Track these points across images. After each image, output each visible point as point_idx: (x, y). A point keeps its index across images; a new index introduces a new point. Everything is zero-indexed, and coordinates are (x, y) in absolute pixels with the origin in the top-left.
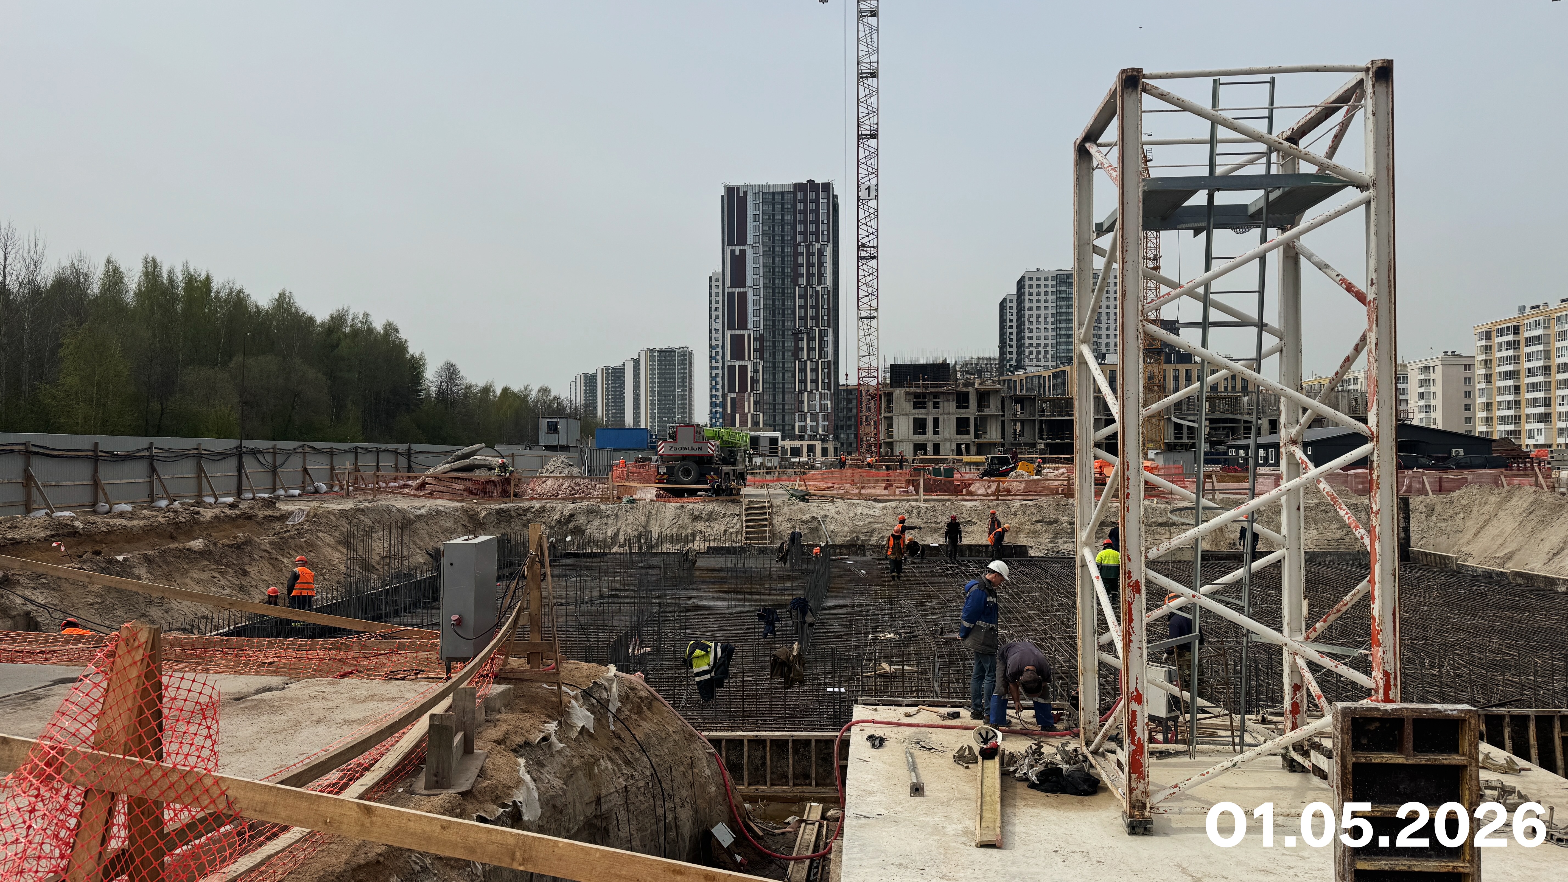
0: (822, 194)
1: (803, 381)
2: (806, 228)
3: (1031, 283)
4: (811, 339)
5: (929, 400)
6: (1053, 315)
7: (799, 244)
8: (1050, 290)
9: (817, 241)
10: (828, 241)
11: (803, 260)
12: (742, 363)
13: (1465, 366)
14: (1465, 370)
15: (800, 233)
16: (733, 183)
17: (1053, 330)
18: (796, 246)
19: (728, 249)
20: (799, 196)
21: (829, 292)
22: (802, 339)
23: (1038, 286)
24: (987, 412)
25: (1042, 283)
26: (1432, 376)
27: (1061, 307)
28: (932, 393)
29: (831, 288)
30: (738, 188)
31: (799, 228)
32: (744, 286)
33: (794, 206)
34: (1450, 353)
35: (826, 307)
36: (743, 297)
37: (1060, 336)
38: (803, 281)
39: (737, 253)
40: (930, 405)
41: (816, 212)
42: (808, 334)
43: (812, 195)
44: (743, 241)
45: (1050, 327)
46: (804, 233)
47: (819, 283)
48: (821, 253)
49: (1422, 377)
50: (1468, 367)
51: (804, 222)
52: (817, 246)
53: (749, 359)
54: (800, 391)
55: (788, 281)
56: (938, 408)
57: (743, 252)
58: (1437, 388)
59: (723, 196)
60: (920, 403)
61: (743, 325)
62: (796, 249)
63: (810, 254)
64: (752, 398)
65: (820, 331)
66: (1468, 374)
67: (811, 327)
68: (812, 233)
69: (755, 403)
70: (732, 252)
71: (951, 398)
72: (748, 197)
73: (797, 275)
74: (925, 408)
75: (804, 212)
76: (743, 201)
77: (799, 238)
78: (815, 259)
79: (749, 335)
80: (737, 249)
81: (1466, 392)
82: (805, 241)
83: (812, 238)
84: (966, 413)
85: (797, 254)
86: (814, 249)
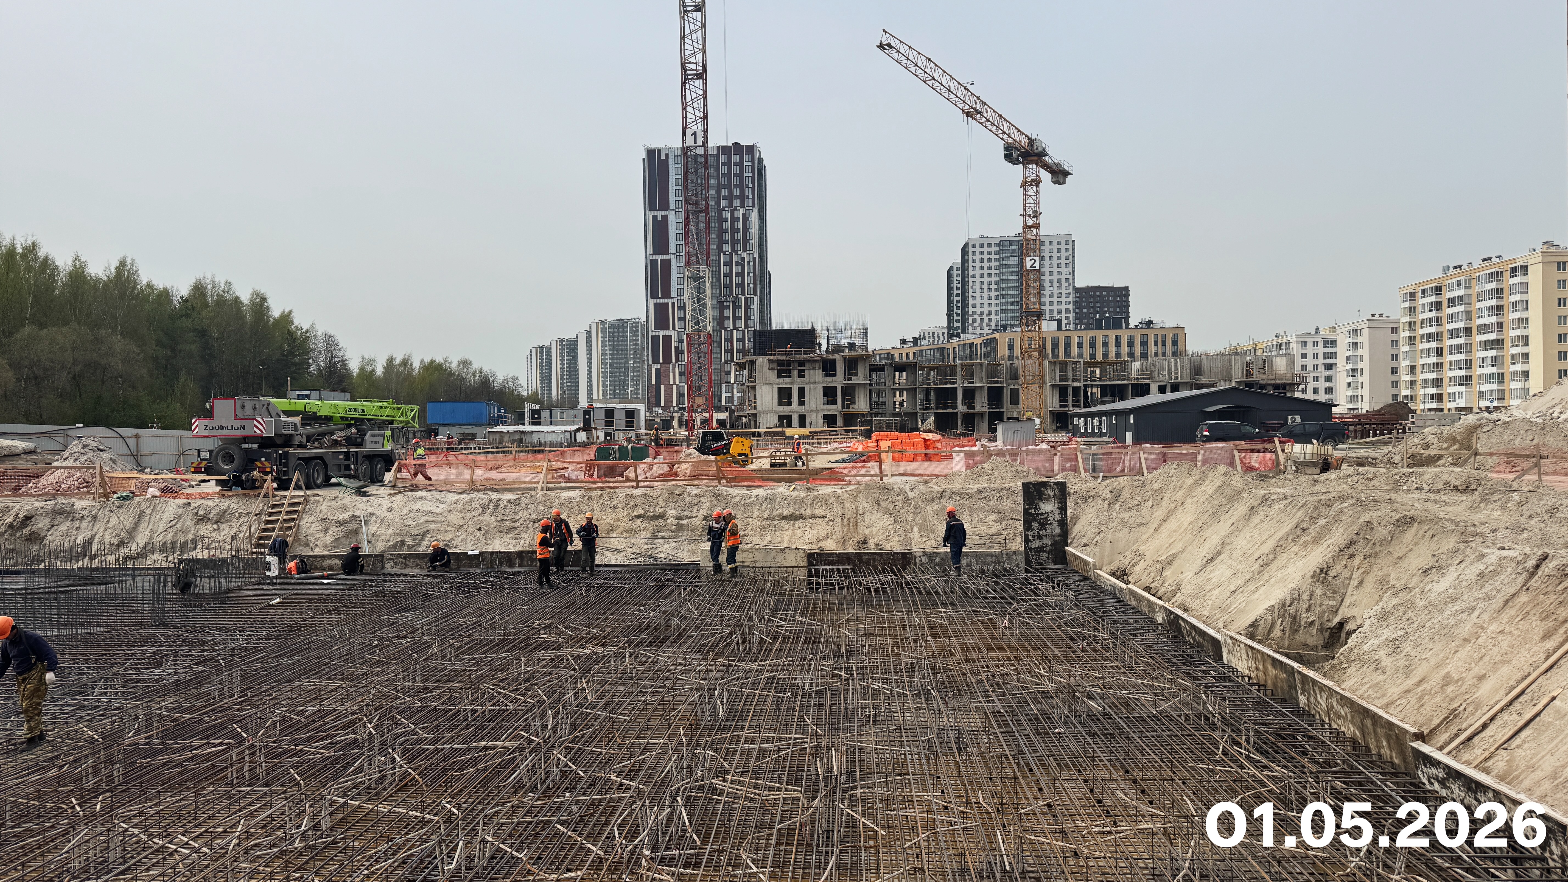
0: (746, 157)
1: (730, 351)
2: (730, 192)
3: (974, 250)
4: (737, 307)
5: (796, 369)
6: (996, 282)
7: (724, 209)
8: (993, 257)
9: (742, 206)
10: (753, 206)
11: (727, 225)
12: (666, 333)
13: (1392, 328)
14: (1392, 333)
15: (724, 198)
16: (654, 145)
17: (997, 297)
18: (720, 211)
19: (650, 214)
20: (723, 159)
21: (754, 259)
22: (728, 307)
23: (982, 253)
24: (855, 380)
25: (986, 249)
26: (1360, 339)
27: (1004, 274)
28: (796, 361)
29: (756, 255)
30: (659, 151)
31: (724, 192)
32: (668, 253)
33: (718, 170)
34: (1377, 316)
35: (752, 274)
36: (666, 264)
37: (1004, 304)
38: (727, 247)
39: (660, 219)
40: (795, 373)
41: (741, 175)
42: (734, 302)
43: (737, 158)
44: (665, 206)
45: (993, 294)
46: (729, 198)
47: (745, 250)
48: (746, 218)
49: (1350, 340)
50: (1395, 330)
51: (729, 186)
52: (742, 211)
53: (674, 328)
54: (726, 362)
55: (713, 247)
56: (804, 376)
57: (665, 218)
58: (1364, 351)
59: (644, 159)
60: (784, 371)
61: (667, 294)
62: (720, 214)
63: (734, 220)
64: (677, 369)
65: (746, 299)
66: (1394, 337)
67: (737, 295)
68: (736, 198)
69: (681, 374)
70: (655, 218)
71: (817, 366)
72: (670, 160)
73: (722, 242)
74: (790, 377)
75: (728, 175)
76: (664, 164)
77: (723, 203)
78: (740, 225)
79: (673, 304)
80: (659, 214)
81: (1393, 355)
82: (730, 205)
83: (736, 203)
84: (832, 381)
85: (721, 220)
86: (739, 214)
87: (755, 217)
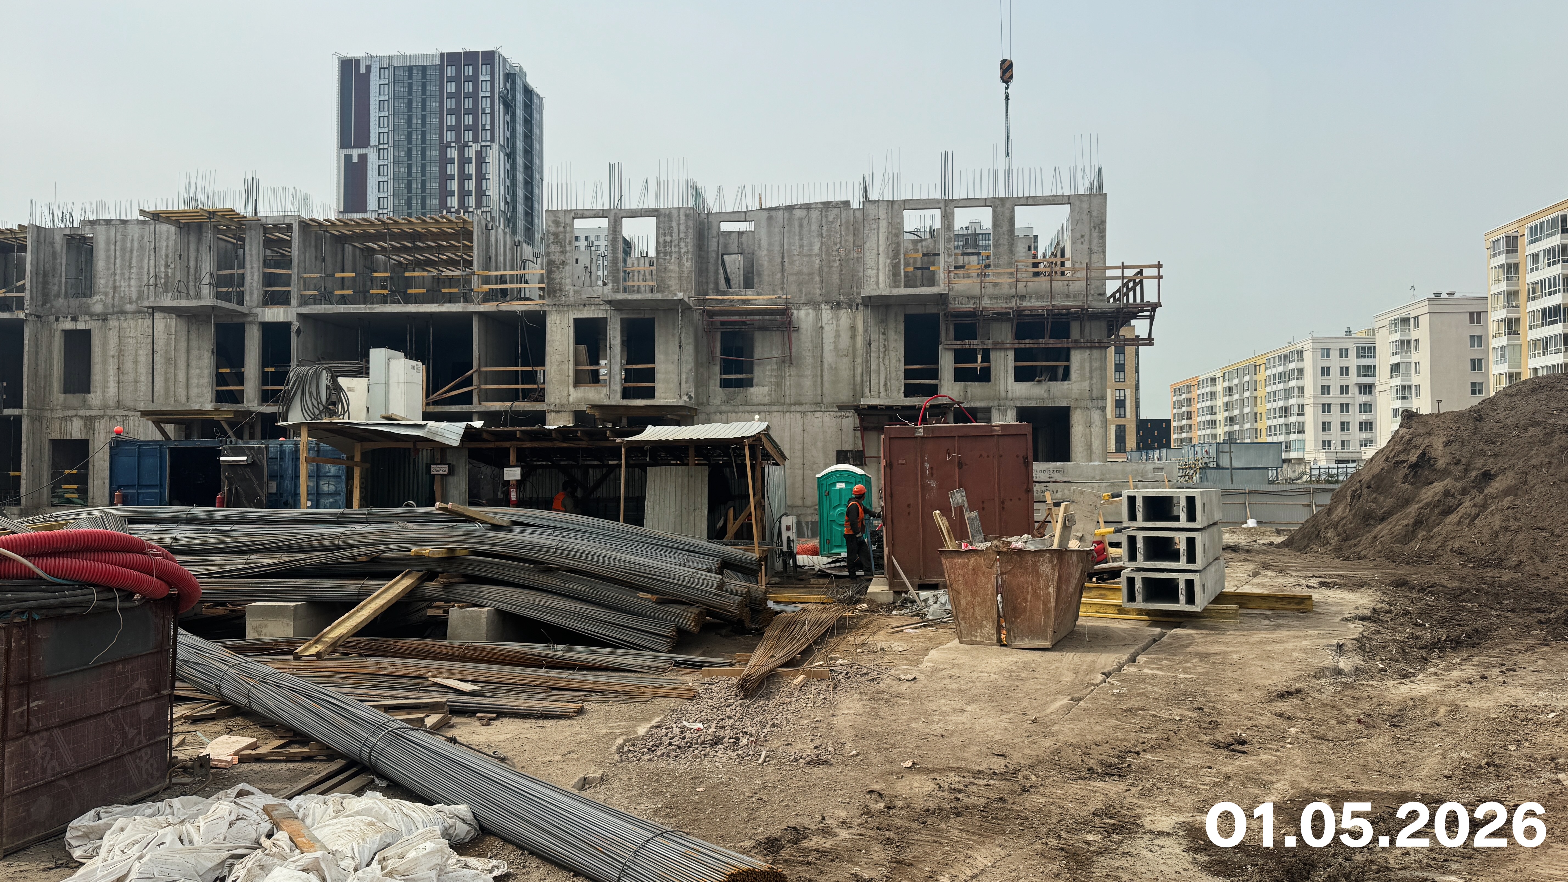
0: (482, 69)
2: (458, 120)
7: (448, 145)
9: (475, 140)
13: (1472, 314)
14: (1472, 322)
15: (450, 128)
16: (351, 54)
18: (444, 147)
19: (344, 154)
20: (449, 72)
30: (358, 61)
31: (449, 120)
32: (364, 210)
33: (441, 87)
34: (1444, 295)
38: (454, 202)
39: (355, 159)
43: (467, 71)
44: (363, 141)
48: (481, 159)
49: (1397, 336)
50: (1476, 317)
51: (455, 112)
52: (476, 147)
55: (432, 202)
57: (363, 158)
58: (1422, 356)
59: (337, 75)
62: (443, 153)
63: (464, 161)
66: (1477, 330)
68: (467, 128)
70: (348, 158)
72: (372, 75)
73: (445, 193)
76: (364, 80)
77: (448, 136)
78: (471, 169)
80: (355, 153)
81: (1473, 361)
82: (458, 139)
83: (467, 136)
85: (445, 161)
86: (471, 153)
87: (495, 158)
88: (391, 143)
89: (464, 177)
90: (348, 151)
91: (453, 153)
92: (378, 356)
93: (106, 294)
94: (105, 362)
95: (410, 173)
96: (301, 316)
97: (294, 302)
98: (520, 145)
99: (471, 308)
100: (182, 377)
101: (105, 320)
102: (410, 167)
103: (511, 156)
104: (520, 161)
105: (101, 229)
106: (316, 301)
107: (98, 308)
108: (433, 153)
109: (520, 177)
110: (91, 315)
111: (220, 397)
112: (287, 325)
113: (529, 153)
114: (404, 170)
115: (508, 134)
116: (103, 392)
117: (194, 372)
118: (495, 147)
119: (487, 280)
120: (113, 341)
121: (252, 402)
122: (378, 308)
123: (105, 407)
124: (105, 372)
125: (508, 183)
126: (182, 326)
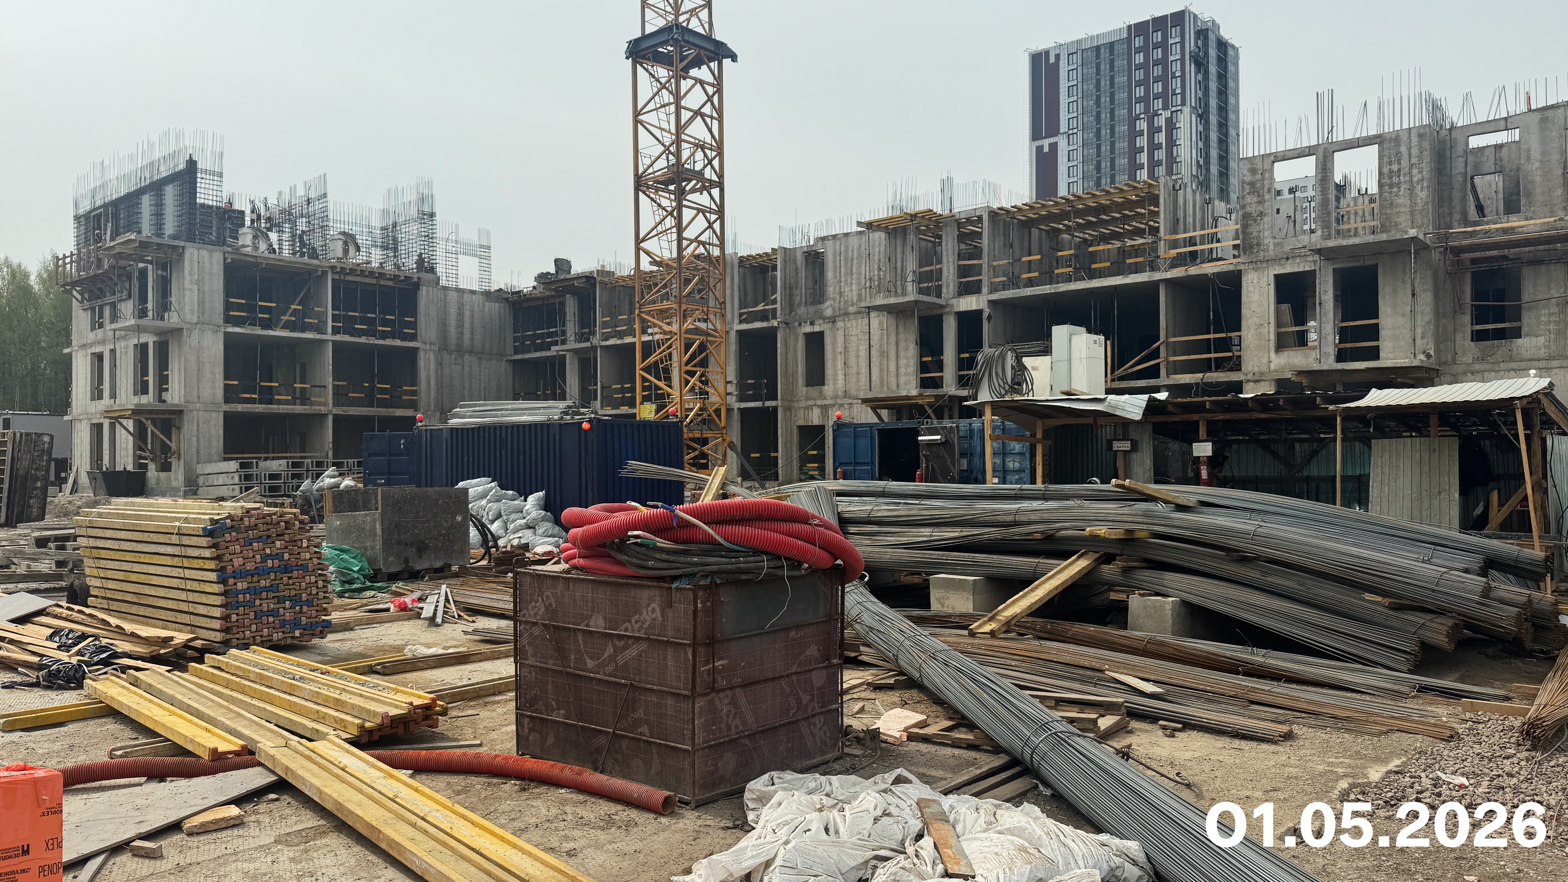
0: (1172, 31)
2: (1148, 90)
7: (1137, 117)
9: (1165, 107)
10: (1183, 104)
11: (1142, 142)
15: (1139, 100)
16: (1041, 46)
18: (1133, 120)
19: (1034, 146)
20: (1137, 43)
30: (1048, 53)
31: (1139, 92)
33: (1129, 61)
38: (1144, 175)
39: (1046, 149)
43: (1156, 37)
44: (1054, 131)
46: (1145, 100)
51: (1146, 82)
52: (1166, 115)
55: (1121, 178)
57: (1054, 147)
59: (1028, 70)
62: (1133, 126)
63: (1153, 131)
70: (1039, 149)
72: (1061, 62)
73: (1135, 167)
75: (1145, 66)
76: (1053, 70)
77: (1138, 109)
78: (1161, 138)
80: (1046, 143)
82: (1147, 111)
83: (1158, 104)
85: (1134, 134)
86: (1161, 121)
87: (1187, 123)
88: (1080, 127)
89: (1153, 147)
90: (1039, 143)
91: (1142, 125)
92: (1060, 332)
93: (834, 299)
94: (835, 359)
95: (1099, 154)
96: (991, 302)
97: (985, 290)
98: (1213, 103)
99: (1157, 276)
100: (892, 367)
101: (834, 322)
102: (1099, 147)
103: (1203, 117)
104: (1213, 119)
105: (829, 243)
106: (1004, 287)
107: (829, 312)
108: (1122, 129)
109: (1214, 136)
110: (824, 319)
111: (925, 383)
112: (979, 312)
113: (1223, 109)
114: (1093, 151)
115: (1200, 94)
116: (835, 384)
117: (903, 362)
118: (1187, 110)
119: (1174, 244)
120: (840, 340)
121: (950, 388)
122: (1063, 287)
123: (836, 397)
124: (835, 366)
125: (1200, 145)
126: (892, 321)
